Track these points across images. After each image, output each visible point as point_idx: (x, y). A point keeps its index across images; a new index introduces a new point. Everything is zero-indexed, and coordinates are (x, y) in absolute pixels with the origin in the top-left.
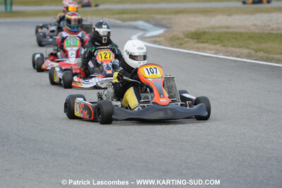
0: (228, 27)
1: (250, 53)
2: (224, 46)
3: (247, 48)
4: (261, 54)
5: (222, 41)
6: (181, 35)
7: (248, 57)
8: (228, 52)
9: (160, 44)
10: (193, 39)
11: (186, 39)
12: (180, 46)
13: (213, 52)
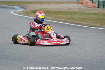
0: (47, 9)
1: (52, 18)
3: (52, 16)
4: (56, 19)
6: (29, 11)
7: (52, 20)
9: (21, 15)
10: (33, 13)
11: (31, 13)
12: (28, 15)
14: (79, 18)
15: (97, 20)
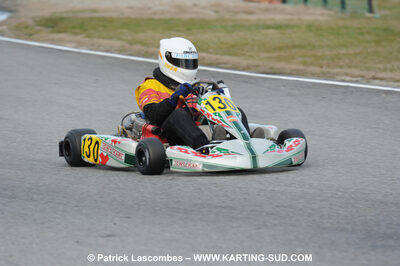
0: (94, 11)
1: (123, 46)
2: (88, 37)
4: (137, 47)
5: (85, 30)
6: (30, 22)
7: (121, 51)
8: (93, 45)
10: (47, 27)
11: (37, 28)
12: (30, 36)
13: (73, 44)
14: (222, 43)
15: (287, 47)
